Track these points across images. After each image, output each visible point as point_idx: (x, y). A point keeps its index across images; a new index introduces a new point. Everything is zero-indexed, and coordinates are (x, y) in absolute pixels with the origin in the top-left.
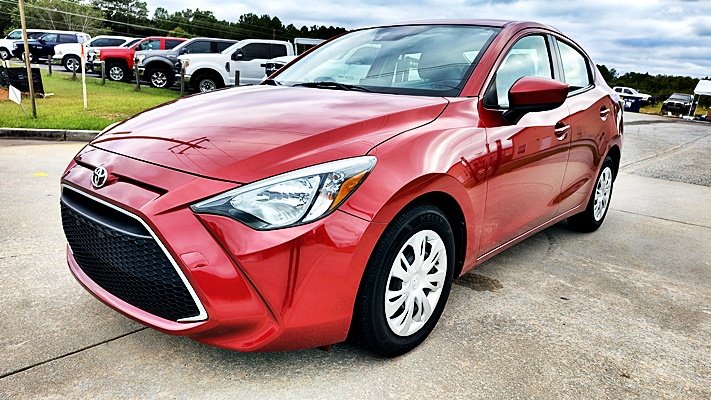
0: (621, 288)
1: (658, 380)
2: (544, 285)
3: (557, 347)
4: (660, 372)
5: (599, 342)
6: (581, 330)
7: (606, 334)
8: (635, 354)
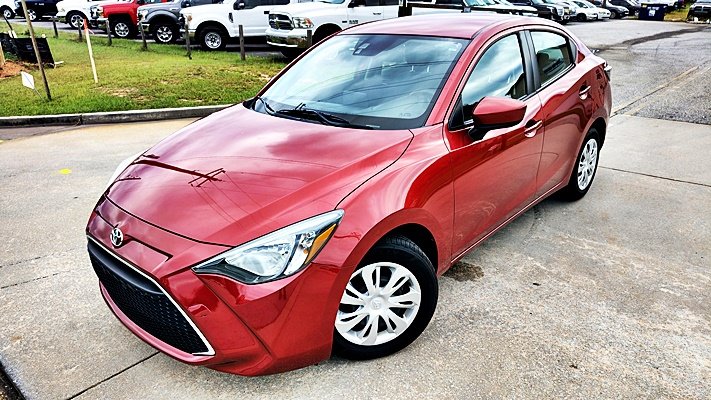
0: (590, 268)
1: (602, 369)
2: (520, 269)
3: (520, 339)
4: (606, 360)
5: (559, 331)
6: (544, 319)
7: (566, 322)
8: (587, 344)
